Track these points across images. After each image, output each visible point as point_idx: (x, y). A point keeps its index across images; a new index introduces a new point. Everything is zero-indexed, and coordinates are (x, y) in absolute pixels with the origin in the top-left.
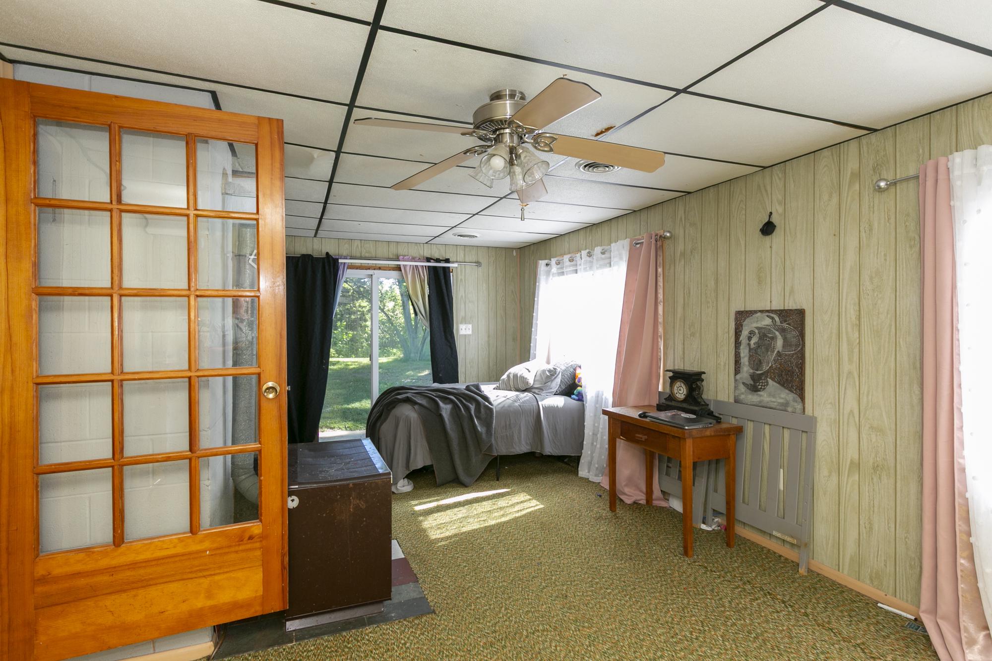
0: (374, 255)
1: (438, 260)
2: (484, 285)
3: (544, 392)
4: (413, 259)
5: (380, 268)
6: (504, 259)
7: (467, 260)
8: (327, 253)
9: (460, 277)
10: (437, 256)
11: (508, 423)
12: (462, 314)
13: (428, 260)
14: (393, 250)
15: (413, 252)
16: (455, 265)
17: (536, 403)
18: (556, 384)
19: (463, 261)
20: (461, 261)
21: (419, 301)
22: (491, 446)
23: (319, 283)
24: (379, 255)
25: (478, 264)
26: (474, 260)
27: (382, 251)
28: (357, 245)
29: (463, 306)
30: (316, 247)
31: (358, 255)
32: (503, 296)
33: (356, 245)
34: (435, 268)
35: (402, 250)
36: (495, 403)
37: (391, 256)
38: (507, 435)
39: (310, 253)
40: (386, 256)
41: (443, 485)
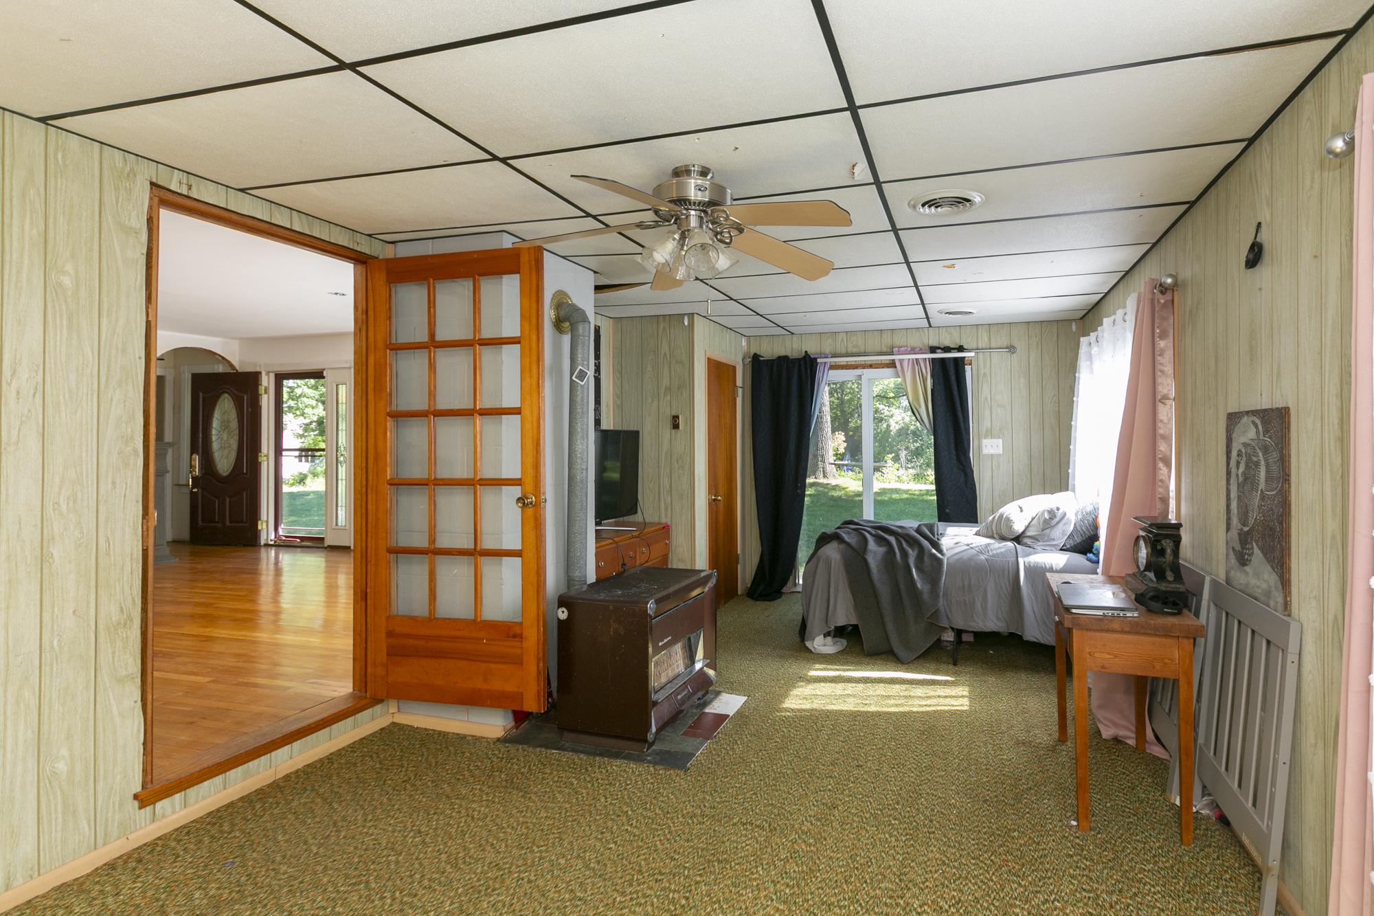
0: (863, 350)
1: (947, 349)
2: (1022, 380)
3: (1040, 543)
4: (913, 351)
5: (871, 366)
6: (1055, 338)
7: (993, 345)
8: (806, 352)
9: (982, 372)
10: (947, 342)
11: (966, 583)
12: (986, 424)
13: (933, 350)
14: (887, 340)
15: (914, 341)
16: (972, 354)
17: (1014, 559)
18: (1061, 534)
19: (988, 347)
20: (984, 347)
21: (920, 407)
22: (936, 613)
23: (794, 389)
24: (869, 349)
25: (1011, 349)
26: (1005, 345)
27: (874, 344)
28: (843, 339)
29: (987, 413)
30: (795, 346)
31: (844, 351)
32: (1054, 395)
33: (840, 338)
34: (943, 360)
35: (899, 340)
36: (948, 554)
37: (884, 349)
38: (965, 600)
39: (782, 353)
40: (878, 349)
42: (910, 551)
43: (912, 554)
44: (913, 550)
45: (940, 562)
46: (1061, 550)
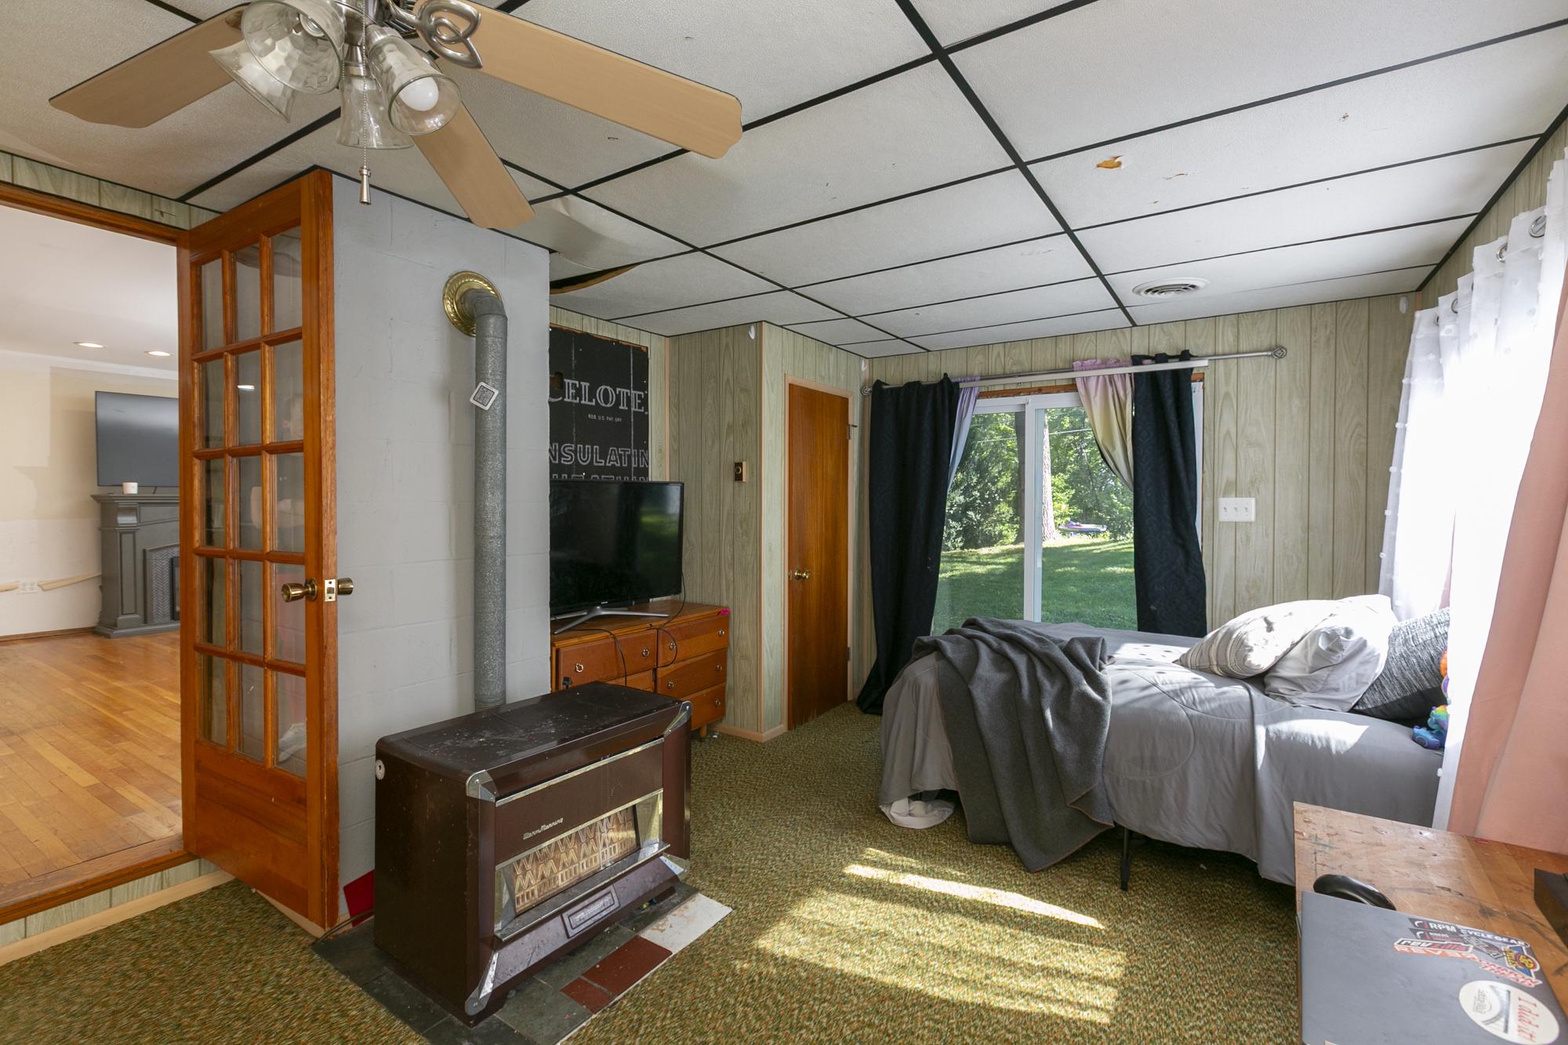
0: (1027, 367)
1: (1161, 358)
2: (1296, 402)
3: (1304, 694)
4: (1105, 364)
5: (1040, 391)
6: (1364, 327)
7: (1243, 346)
8: (945, 374)
9: (1222, 390)
10: (1162, 348)
11: (1147, 753)
12: (1228, 474)
13: (1137, 360)
14: (1065, 350)
15: (1109, 348)
16: (1205, 363)
17: (1245, 721)
19: (1234, 350)
20: (1227, 350)
21: (1114, 448)
22: (1088, 798)
23: (927, 425)
24: (1038, 364)
25: (1277, 351)
26: (1266, 344)
27: (1045, 357)
28: (999, 354)
29: (1230, 456)
30: (932, 367)
31: (999, 371)
32: (1358, 425)
33: (995, 354)
34: (1153, 375)
35: (1084, 349)
36: (1114, 700)
37: (1061, 365)
38: (1144, 783)
39: (914, 378)
40: (1050, 365)
41: (985, 843)
42: (1046, 684)
43: (1050, 689)
44: (1053, 684)
45: (1097, 709)
46: (1353, 710)
